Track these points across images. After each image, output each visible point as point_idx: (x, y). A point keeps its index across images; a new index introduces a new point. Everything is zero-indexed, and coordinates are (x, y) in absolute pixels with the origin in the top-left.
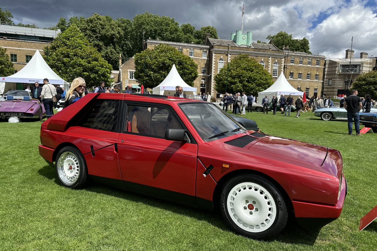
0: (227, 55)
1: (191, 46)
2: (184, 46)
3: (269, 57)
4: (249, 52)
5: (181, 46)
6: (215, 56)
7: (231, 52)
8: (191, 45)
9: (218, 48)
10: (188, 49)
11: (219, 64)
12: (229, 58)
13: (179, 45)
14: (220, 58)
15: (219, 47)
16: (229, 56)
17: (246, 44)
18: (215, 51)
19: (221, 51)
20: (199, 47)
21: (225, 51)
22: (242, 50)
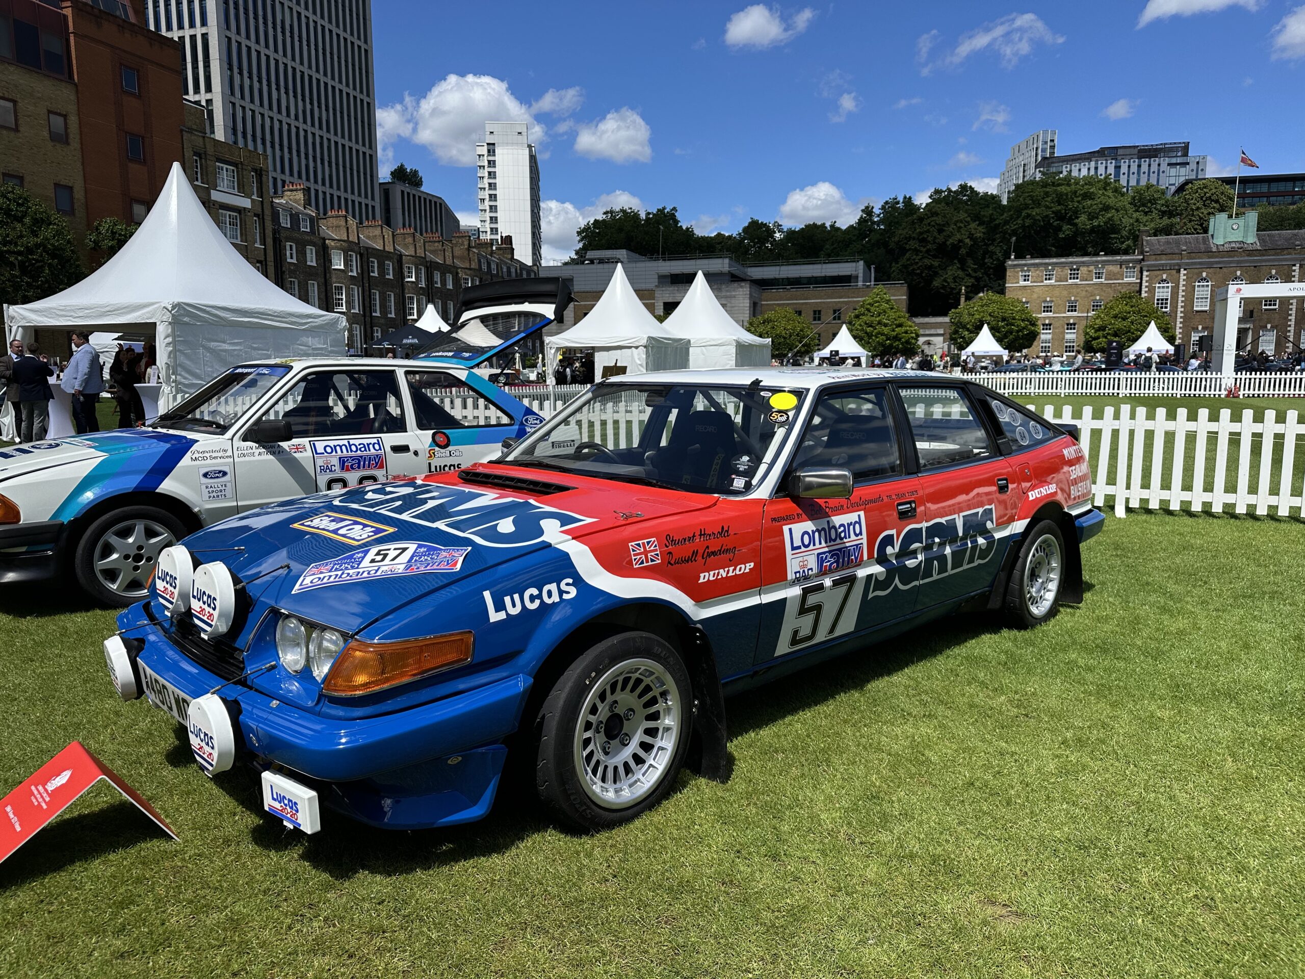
0: (1179, 271)
1: (1097, 261)
2: (1083, 262)
3: (1294, 265)
4: (1236, 259)
5: (1075, 263)
6: (1147, 276)
7: (1187, 264)
8: (1099, 259)
9: (1156, 260)
10: (1092, 268)
11: (1157, 290)
12: (1182, 277)
13: (1072, 263)
14: (1159, 278)
15: (1158, 257)
16: (1183, 272)
17: (1240, 239)
18: (1148, 266)
19: (1163, 265)
20: (1116, 261)
21: (1171, 265)
22: (1216, 257)
